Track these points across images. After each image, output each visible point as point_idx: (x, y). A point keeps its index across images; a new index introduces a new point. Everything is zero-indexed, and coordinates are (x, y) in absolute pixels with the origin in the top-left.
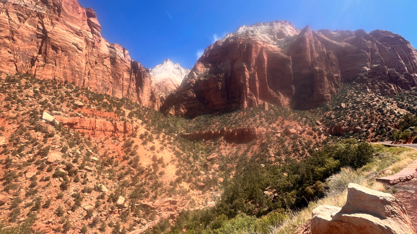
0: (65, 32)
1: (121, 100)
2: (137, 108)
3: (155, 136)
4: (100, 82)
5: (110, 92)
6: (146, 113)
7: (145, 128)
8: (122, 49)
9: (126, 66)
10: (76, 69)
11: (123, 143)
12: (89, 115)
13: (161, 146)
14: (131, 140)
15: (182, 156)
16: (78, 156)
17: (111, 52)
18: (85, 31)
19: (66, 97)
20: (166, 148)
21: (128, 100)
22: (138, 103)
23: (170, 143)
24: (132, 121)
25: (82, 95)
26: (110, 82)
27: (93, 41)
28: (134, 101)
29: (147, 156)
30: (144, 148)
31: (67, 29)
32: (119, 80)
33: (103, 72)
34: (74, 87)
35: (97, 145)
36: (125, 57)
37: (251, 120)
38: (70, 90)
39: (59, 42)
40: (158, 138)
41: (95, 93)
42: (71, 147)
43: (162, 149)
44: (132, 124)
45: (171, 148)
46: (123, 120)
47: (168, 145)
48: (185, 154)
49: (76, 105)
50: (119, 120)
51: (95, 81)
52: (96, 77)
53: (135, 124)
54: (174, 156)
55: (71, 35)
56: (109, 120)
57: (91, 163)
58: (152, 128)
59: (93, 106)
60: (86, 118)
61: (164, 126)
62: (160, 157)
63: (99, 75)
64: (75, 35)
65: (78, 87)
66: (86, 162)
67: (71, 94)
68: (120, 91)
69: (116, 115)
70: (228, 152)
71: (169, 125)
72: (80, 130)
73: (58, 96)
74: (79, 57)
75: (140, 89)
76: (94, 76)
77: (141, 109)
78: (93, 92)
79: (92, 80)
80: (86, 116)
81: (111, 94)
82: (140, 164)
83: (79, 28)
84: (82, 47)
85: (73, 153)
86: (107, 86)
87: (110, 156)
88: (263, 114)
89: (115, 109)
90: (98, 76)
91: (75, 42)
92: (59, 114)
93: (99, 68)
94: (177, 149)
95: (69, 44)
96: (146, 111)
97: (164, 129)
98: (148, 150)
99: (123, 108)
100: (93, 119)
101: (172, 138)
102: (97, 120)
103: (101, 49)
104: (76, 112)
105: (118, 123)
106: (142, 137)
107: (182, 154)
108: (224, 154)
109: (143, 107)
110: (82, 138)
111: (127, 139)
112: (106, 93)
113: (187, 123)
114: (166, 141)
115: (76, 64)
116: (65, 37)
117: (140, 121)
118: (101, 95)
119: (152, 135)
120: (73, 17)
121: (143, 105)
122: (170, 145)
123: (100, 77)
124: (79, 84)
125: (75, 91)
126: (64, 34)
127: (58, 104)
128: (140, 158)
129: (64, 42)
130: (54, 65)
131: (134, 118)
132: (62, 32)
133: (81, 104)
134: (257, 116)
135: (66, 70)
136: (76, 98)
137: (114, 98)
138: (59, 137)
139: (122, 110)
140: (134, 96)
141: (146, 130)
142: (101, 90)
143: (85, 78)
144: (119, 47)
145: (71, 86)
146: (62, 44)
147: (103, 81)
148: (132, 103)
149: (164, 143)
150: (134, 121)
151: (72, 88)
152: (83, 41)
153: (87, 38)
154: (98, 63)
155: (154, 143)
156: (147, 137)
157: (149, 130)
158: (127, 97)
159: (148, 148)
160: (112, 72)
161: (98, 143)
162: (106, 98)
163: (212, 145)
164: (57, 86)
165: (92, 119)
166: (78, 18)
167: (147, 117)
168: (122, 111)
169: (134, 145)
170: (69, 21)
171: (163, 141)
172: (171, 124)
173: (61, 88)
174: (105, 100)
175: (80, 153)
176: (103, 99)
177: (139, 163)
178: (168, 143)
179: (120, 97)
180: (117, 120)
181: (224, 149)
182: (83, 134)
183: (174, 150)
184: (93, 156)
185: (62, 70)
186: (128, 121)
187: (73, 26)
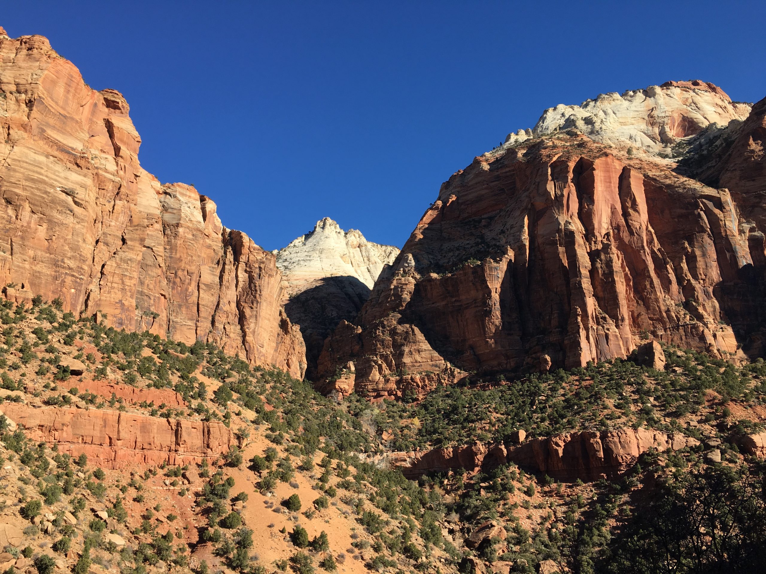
0: (42, 159)
1: (192, 351)
2: (238, 372)
3: (296, 461)
4: (132, 297)
5: (160, 326)
6: (268, 386)
7: (267, 437)
8: (198, 197)
9: (209, 247)
10: (66, 260)
11: (199, 485)
12: (99, 401)
13: (317, 495)
14: (225, 478)
15: (385, 530)
16: (67, 531)
17: (165, 208)
18: (97, 153)
19: (36, 345)
20: (333, 504)
21: (211, 348)
22: (243, 356)
23: (346, 486)
24: (226, 416)
25: (81, 338)
26: (162, 295)
27: (117, 179)
28: (229, 352)
29: (276, 529)
30: (266, 502)
31: (50, 150)
32: (187, 290)
33: (143, 266)
34: (60, 315)
35: (121, 495)
36: (205, 220)
37: (610, 402)
38: (46, 325)
39: (24, 189)
40: (305, 467)
41: (119, 330)
42: (49, 502)
43: (319, 503)
44: (227, 425)
45: (347, 502)
46: (199, 411)
47: (341, 492)
48: (395, 523)
49: (65, 370)
50: (187, 411)
51: (119, 296)
52: (123, 283)
53: (236, 425)
54: (360, 530)
55: (58, 168)
56: (159, 413)
57: (106, 555)
58: (286, 436)
59: (114, 372)
60: (92, 408)
61: (322, 429)
62: (318, 535)
63: (131, 278)
64: (69, 165)
65: (71, 314)
66: (92, 552)
67: (50, 337)
68: (189, 323)
69: (180, 397)
70: (537, 514)
71: (339, 426)
72: (72, 446)
73: (12, 345)
74: (78, 226)
75: (248, 312)
76: (117, 279)
77: (253, 376)
78: (111, 329)
79: (109, 292)
80: (92, 401)
81: (162, 335)
82: (256, 558)
83: (79, 146)
84: (87, 198)
85: (54, 522)
86: (152, 309)
87: (162, 531)
88: (650, 384)
89: (175, 379)
90: (128, 282)
91: (69, 186)
92: (17, 400)
93: (130, 255)
94: (368, 506)
95: (52, 191)
96: (267, 382)
97: (322, 439)
98: (276, 511)
99: (197, 374)
100: (111, 413)
101: (352, 469)
102: (123, 413)
103: (139, 200)
104: (63, 389)
105: (185, 423)
106: (255, 466)
107: (387, 523)
108: (526, 525)
109: (257, 369)
110: (80, 474)
111: (212, 471)
112: (147, 332)
113: (393, 417)
114: (333, 480)
115: (66, 248)
116: (42, 171)
117: (251, 415)
118: (134, 335)
119: (287, 459)
120: (65, 117)
121: (258, 363)
122: (347, 493)
123: (133, 282)
124: (74, 306)
125: (63, 327)
126: (39, 165)
127: (15, 367)
128: (253, 537)
129: (41, 186)
130: (7, 255)
131: (233, 407)
132: (35, 160)
133: (77, 365)
134: (627, 391)
135: (38, 268)
136: (67, 349)
137: (172, 343)
138: (17, 469)
139: (196, 379)
140: (232, 335)
141: (267, 442)
142: (133, 322)
143: (91, 287)
144: (188, 193)
145: (51, 312)
146: (32, 193)
147: (142, 293)
148: (222, 359)
149: (327, 487)
150: (234, 417)
151: (52, 319)
152: (89, 181)
153: (101, 172)
154: (129, 242)
155: (295, 486)
156: (274, 468)
157: (277, 441)
158: (211, 340)
159: (277, 504)
160: (169, 267)
161: (123, 490)
162: (149, 346)
163: (483, 492)
164: (12, 315)
165: (110, 411)
166: (77, 118)
167: (269, 402)
168: (196, 385)
169: (233, 492)
170: (54, 128)
171: (322, 479)
172: (344, 423)
173: (22, 318)
174: (147, 352)
175: (73, 521)
176: (141, 347)
177: (251, 554)
178: (339, 486)
179: (190, 342)
180: (182, 413)
181: (526, 506)
182: (81, 462)
183: (359, 505)
184: (112, 532)
185: (27, 266)
186: (215, 415)
187: (65, 142)
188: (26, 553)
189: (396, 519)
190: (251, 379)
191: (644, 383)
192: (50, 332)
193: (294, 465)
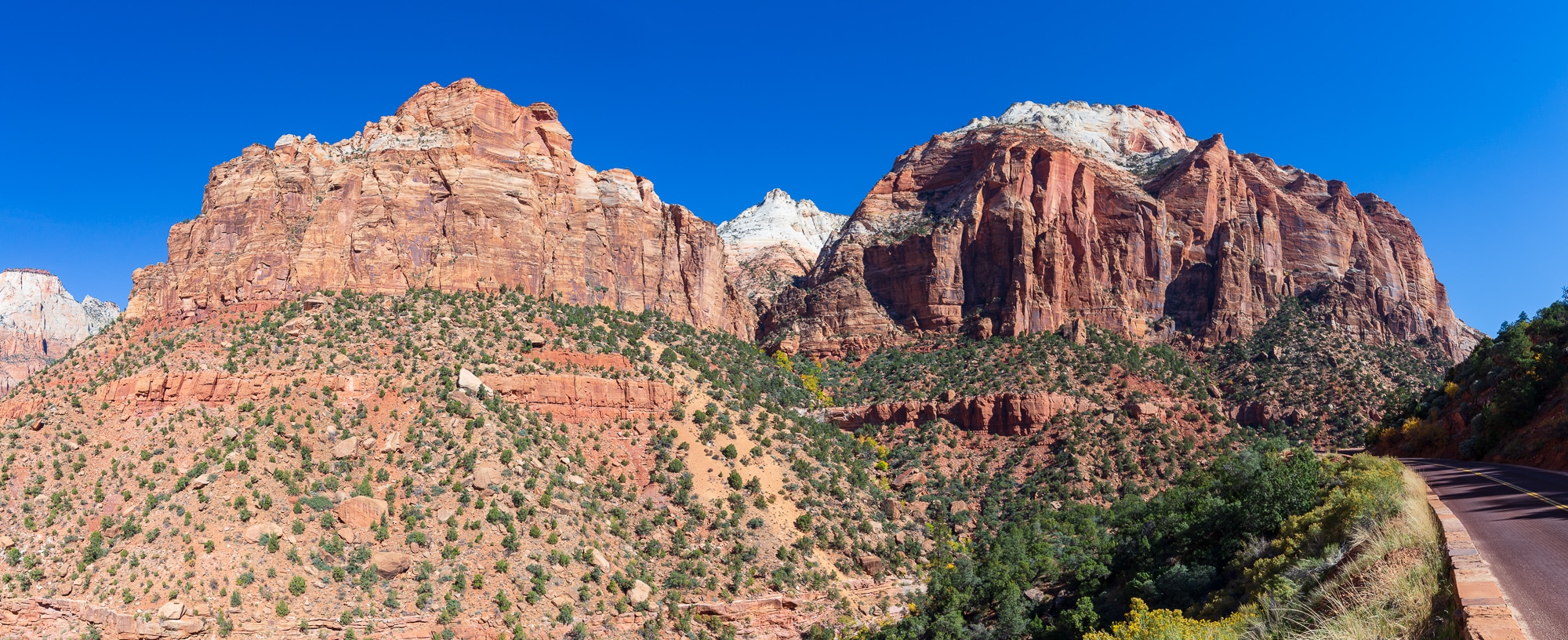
0: (487, 172)
1: (642, 318)
2: (685, 336)
3: (735, 416)
4: (581, 275)
5: (611, 298)
6: (714, 348)
7: (709, 394)
8: (634, 179)
9: (649, 222)
10: (520, 252)
11: (647, 437)
12: (557, 367)
13: (753, 445)
14: (669, 429)
15: (816, 476)
16: (535, 474)
17: (604, 193)
18: (534, 156)
19: (505, 325)
20: (768, 453)
21: (659, 315)
22: (689, 321)
23: (782, 437)
24: (672, 376)
25: (540, 316)
26: (610, 271)
27: (555, 175)
28: (676, 318)
29: (715, 474)
30: (706, 451)
31: (492, 164)
32: (632, 263)
33: (589, 247)
34: (522, 299)
35: (581, 445)
36: (642, 198)
37: (1034, 369)
38: (512, 308)
39: (477, 200)
40: (744, 421)
41: (574, 305)
42: (520, 452)
43: (756, 453)
44: (671, 384)
45: (783, 451)
46: (645, 372)
47: (776, 443)
48: (824, 470)
49: (527, 343)
50: (633, 372)
51: (571, 275)
52: (572, 264)
53: (679, 383)
54: (792, 476)
55: (502, 176)
56: (609, 375)
57: (568, 492)
58: (726, 392)
59: (568, 342)
60: (552, 374)
61: (766, 387)
62: (751, 480)
63: (578, 259)
64: (510, 172)
65: (531, 297)
66: (556, 490)
67: (515, 317)
68: (637, 293)
69: (627, 361)
70: (957, 464)
71: (781, 384)
72: (540, 406)
73: (487, 328)
74: (526, 221)
75: (691, 279)
76: (566, 261)
77: (698, 338)
78: (567, 305)
79: (562, 274)
80: (551, 368)
81: (612, 306)
82: (696, 497)
83: (517, 155)
84: (530, 197)
85: (524, 467)
86: (601, 284)
87: (616, 473)
88: (1070, 355)
89: (623, 344)
90: (576, 263)
91: (513, 189)
92: (493, 371)
93: (576, 239)
94: (801, 455)
95: (499, 196)
96: (713, 344)
97: (764, 395)
98: (716, 458)
99: (645, 339)
100: (567, 377)
101: (789, 423)
102: (577, 377)
103: (577, 190)
104: (528, 360)
105: (632, 383)
106: (698, 420)
107: (817, 470)
108: (945, 472)
109: (704, 332)
110: (547, 428)
111: (659, 424)
112: (600, 305)
113: (834, 376)
114: (770, 432)
115: (519, 241)
116: (489, 182)
117: (695, 374)
118: (587, 309)
119: (726, 413)
120: (500, 134)
121: (704, 327)
122: (782, 444)
123: (581, 261)
124: (533, 289)
125: (526, 308)
126: (485, 178)
127: (491, 345)
128: (693, 480)
129: (490, 194)
130: (474, 255)
131: (677, 367)
132: (481, 175)
133: (539, 339)
134: (1052, 360)
135: (499, 262)
136: (528, 326)
137: (622, 313)
138: (495, 426)
139: (642, 344)
140: (678, 302)
141: (710, 399)
142: (585, 297)
143: (546, 271)
144: (624, 176)
145: (514, 296)
146: (484, 202)
147: (590, 271)
148: (670, 325)
149: (763, 437)
150: (678, 376)
151: (516, 302)
152: (529, 182)
153: (539, 172)
154: (573, 228)
155: (733, 437)
156: (714, 420)
157: (718, 398)
158: (658, 308)
159: (717, 451)
160: (612, 245)
161: (584, 440)
162: (601, 317)
163: (911, 443)
164: (485, 303)
165: (566, 376)
166: (511, 132)
167: (714, 362)
168: (642, 349)
169: (677, 442)
170: (492, 145)
171: (759, 432)
172: (786, 381)
173: (493, 305)
174: (598, 323)
175: (540, 465)
176: (592, 320)
177: (690, 494)
178: (774, 437)
179: (639, 310)
180: (629, 375)
181: (948, 456)
182: (548, 418)
183: (792, 455)
184: (573, 474)
185: (490, 262)
186: (659, 375)
187: (504, 154)
188: (505, 489)
189: (827, 466)
190: (696, 341)
191: (1065, 354)
192: (515, 314)
193: (732, 419)
